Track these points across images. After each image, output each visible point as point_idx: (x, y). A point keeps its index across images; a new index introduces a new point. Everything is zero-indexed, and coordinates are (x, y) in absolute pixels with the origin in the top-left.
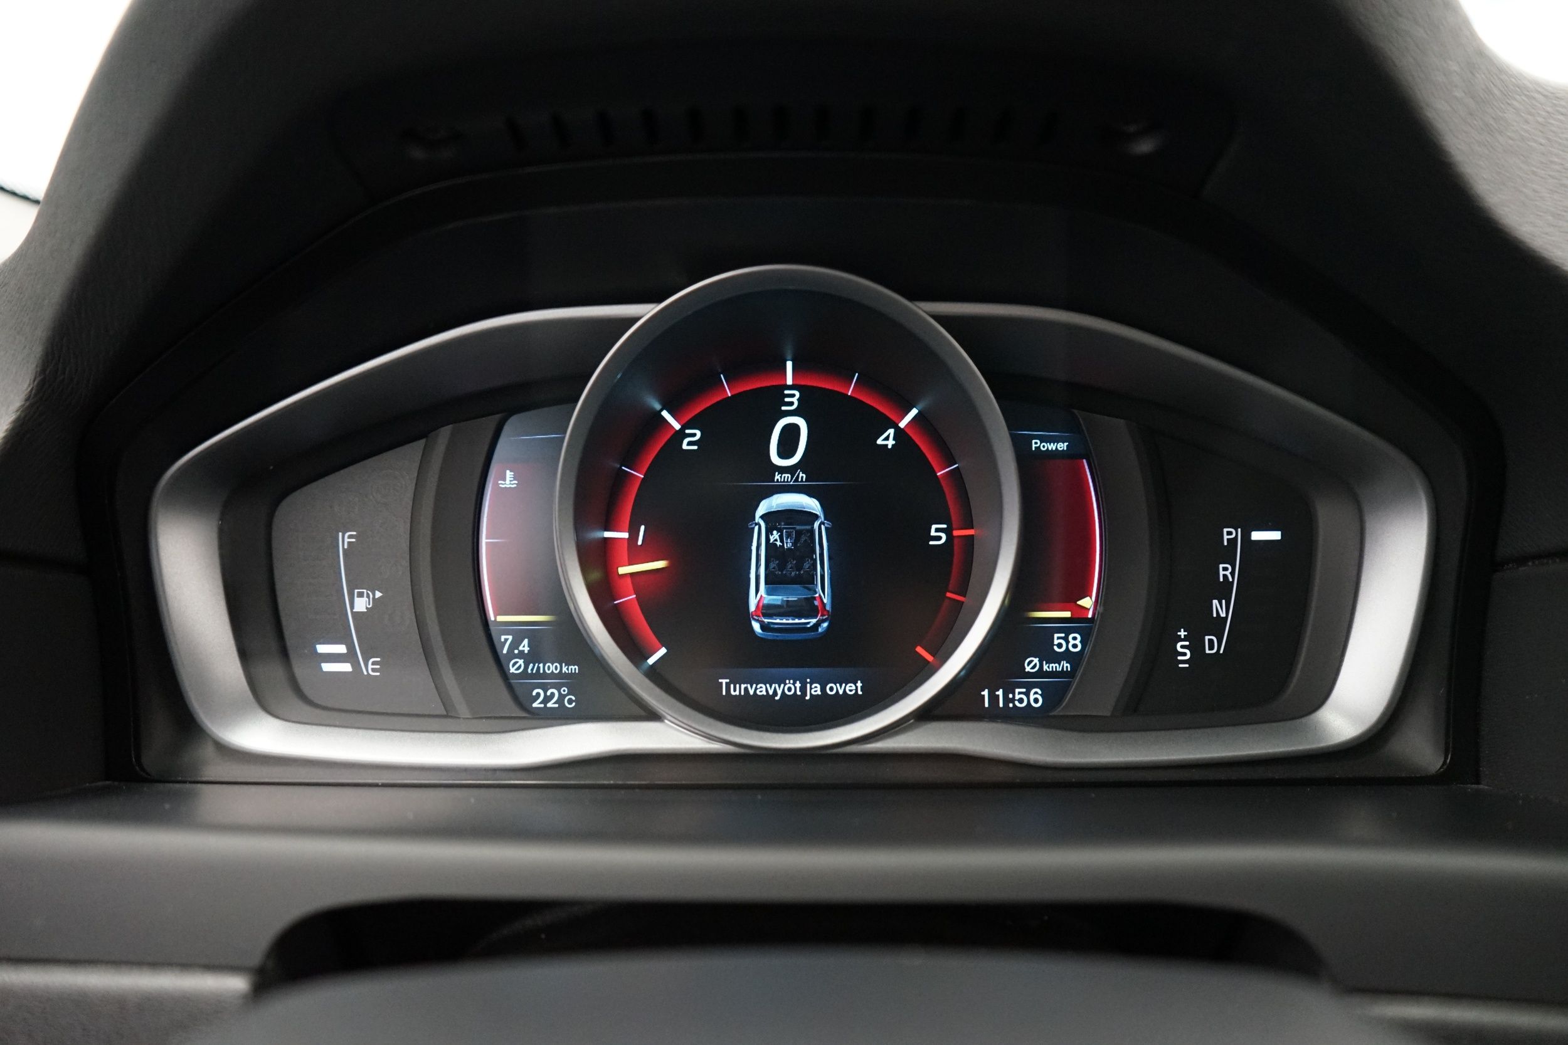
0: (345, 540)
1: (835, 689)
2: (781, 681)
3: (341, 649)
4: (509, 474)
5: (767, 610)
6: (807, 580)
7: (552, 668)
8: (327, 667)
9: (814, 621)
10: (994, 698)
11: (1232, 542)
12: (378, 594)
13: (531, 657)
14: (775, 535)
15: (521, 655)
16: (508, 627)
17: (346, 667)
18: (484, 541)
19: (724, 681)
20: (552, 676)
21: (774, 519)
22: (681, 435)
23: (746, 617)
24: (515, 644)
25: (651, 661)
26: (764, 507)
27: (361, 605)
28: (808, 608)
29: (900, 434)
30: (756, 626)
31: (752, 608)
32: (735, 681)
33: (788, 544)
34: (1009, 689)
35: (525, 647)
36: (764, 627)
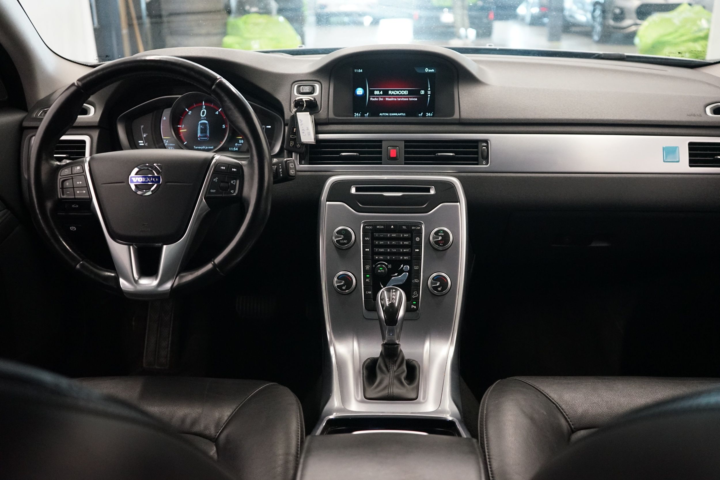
0: (142, 127)
1: (209, 148)
2: (202, 146)
3: (142, 142)
4: (165, 117)
5: (200, 137)
6: (206, 132)
7: (171, 145)
8: (140, 144)
9: (206, 138)
10: (231, 149)
11: (264, 128)
12: (147, 134)
13: (168, 143)
14: (201, 126)
15: (167, 143)
16: (165, 139)
17: (143, 144)
18: (161, 127)
19: (194, 146)
20: (171, 146)
21: (201, 124)
22: (188, 112)
23: (197, 138)
24: (166, 141)
25: (185, 144)
26: (200, 123)
27: (145, 136)
28: (206, 136)
29: (219, 112)
30: (199, 139)
31: (198, 136)
32: (196, 146)
33: (203, 128)
34: (233, 148)
35: (167, 142)
36: (200, 139)
